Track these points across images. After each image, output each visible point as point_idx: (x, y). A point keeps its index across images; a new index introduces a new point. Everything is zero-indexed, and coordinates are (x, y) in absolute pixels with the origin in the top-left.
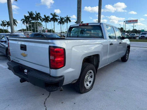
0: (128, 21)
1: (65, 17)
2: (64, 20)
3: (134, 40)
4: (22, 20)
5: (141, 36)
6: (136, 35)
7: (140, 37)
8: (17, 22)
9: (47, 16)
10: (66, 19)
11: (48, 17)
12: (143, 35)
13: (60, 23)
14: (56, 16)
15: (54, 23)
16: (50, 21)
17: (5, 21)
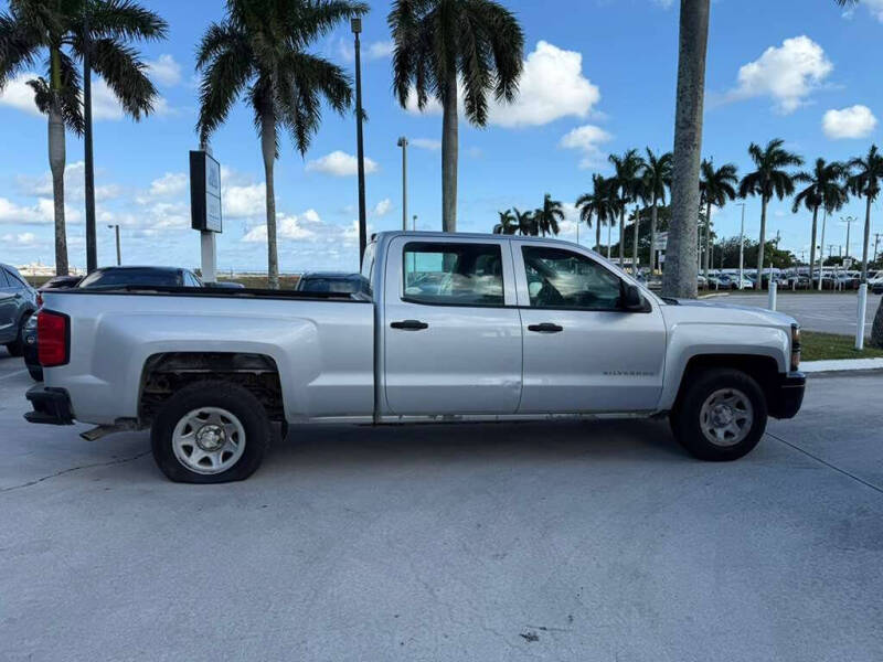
1: (858, 162)
2: (841, 182)
4: (579, 203)
8: (561, 213)
9: (716, 168)
10: (857, 171)
11: (728, 171)
13: (812, 200)
14: (785, 158)
15: (764, 202)
16: (732, 196)
17: (513, 214)
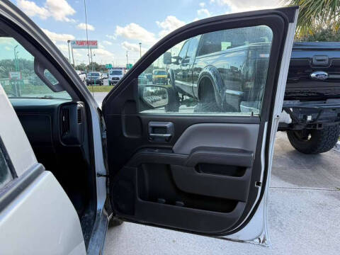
0: (77, 42)
3: (99, 87)
5: (113, 79)
6: (101, 75)
7: (111, 80)
12: (116, 76)
